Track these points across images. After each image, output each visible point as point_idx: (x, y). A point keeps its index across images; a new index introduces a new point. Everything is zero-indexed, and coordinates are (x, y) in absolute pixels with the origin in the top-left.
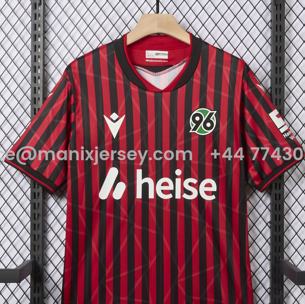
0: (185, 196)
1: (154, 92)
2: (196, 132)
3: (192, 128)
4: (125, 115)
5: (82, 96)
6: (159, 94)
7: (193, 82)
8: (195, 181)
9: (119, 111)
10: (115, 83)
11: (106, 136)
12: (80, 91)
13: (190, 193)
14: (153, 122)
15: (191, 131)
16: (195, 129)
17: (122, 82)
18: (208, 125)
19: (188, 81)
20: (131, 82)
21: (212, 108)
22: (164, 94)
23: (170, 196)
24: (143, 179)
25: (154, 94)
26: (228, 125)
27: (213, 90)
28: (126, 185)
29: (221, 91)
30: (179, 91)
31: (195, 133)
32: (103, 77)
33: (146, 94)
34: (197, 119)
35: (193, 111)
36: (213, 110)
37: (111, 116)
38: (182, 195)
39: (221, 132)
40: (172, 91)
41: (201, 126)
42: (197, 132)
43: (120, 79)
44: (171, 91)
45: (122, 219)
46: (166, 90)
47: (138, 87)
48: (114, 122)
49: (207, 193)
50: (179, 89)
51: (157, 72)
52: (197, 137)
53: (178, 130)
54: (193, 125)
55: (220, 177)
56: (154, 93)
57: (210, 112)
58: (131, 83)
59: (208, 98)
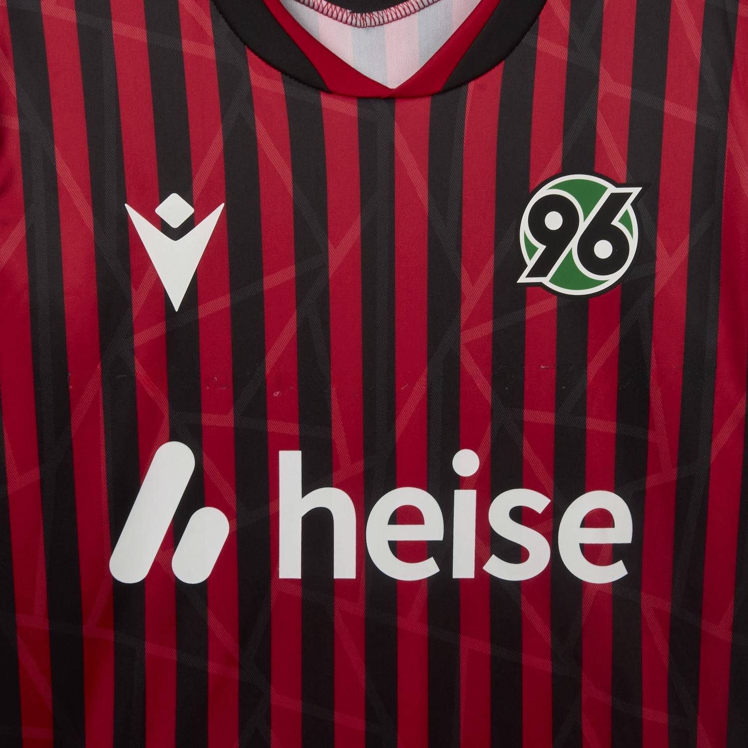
0: (496, 567)
1: (358, 98)
2: (546, 281)
3: (531, 263)
4: (223, 205)
5: (21, 116)
6: (381, 106)
7: (533, 51)
8: (538, 502)
9: (198, 186)
10: (178, 56)
11: (139, 299)
12: (13, 91)
13: (516, 554)
14: (353, 235)
15: (523, 279)
16: (541, 269)
17: (210, 52)
18: (603, 249)
19: (514, 48)
20: (248, 51)
21: (622, 172)
22: (401, 107)
23: (428, 568)
24: (305, 492)
25: (356, 107)
26: (691, 252)
27: (625, 92)
28: (229, 520)
29: (661, 94)
30: (470, 95)
31: (541, 285)
32: (119, 29)
33: (318, 108)
34: (554, 220)
35: (532, 188)
36: (624, 180)
37: (161, 210)
38: (480, 561)
39: (660, 282)
40: (438, 93)
41: (570, 253)
42: (551, 281)
43: (199, 36)
44: (433, 95)
45: (213, 667)
46: (410, 89)
47: (283, 72)
48: (176, 234)
49: (593, 553)
50: (471, 86)
51: (370, 12)
52: (551, 304)
53: (465, 277)
54: (532, 250)
55: (652, 481)
56: (355, 101)
57: (611, 189)
58: (251, 55)
59: (603, 130)
